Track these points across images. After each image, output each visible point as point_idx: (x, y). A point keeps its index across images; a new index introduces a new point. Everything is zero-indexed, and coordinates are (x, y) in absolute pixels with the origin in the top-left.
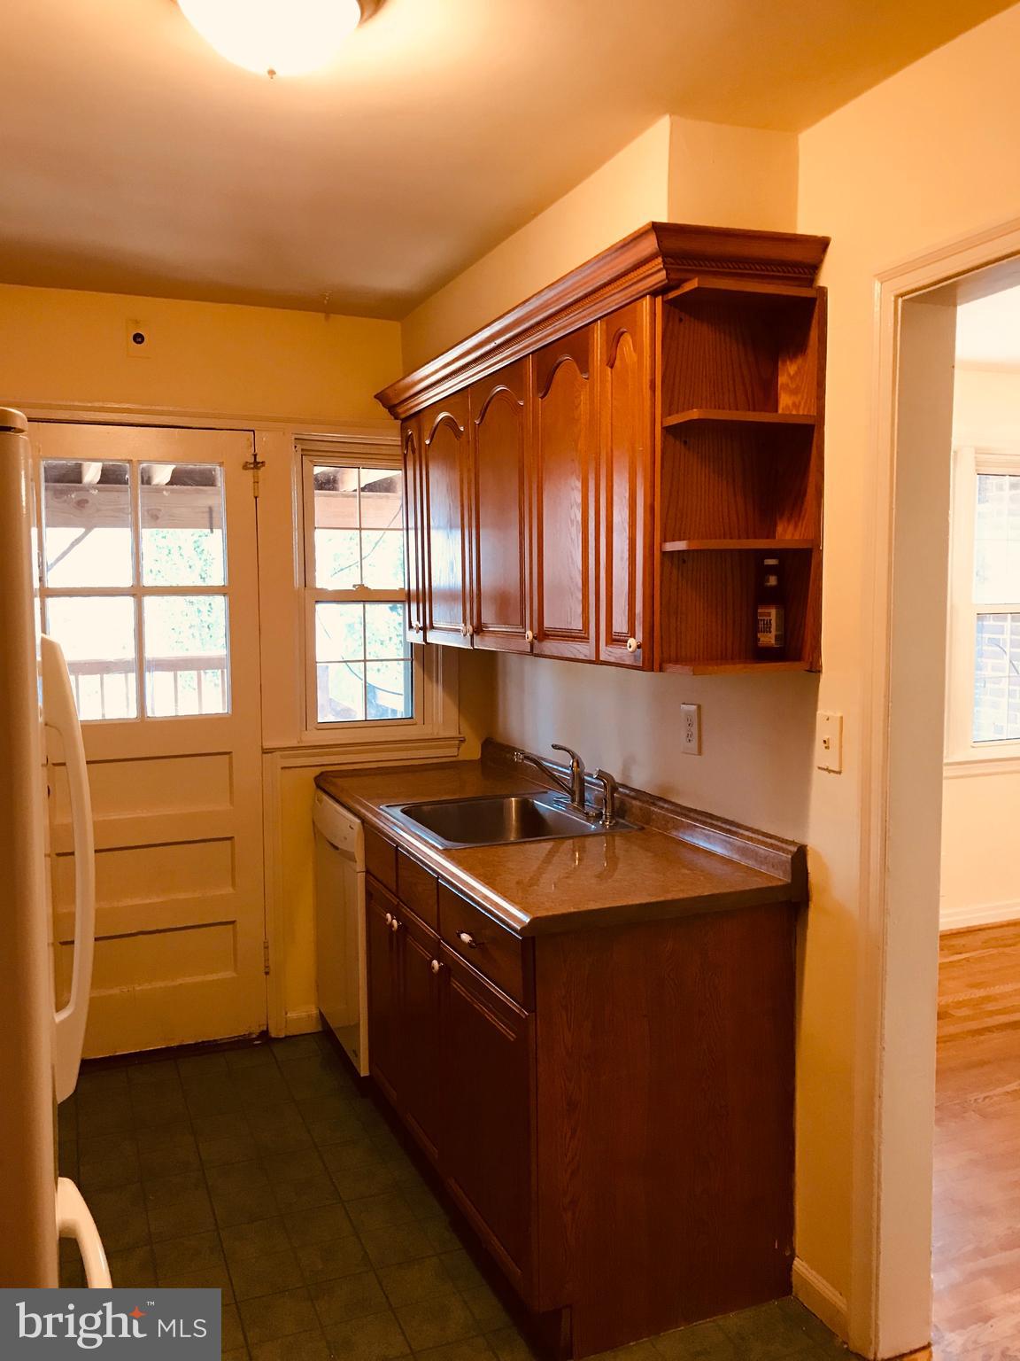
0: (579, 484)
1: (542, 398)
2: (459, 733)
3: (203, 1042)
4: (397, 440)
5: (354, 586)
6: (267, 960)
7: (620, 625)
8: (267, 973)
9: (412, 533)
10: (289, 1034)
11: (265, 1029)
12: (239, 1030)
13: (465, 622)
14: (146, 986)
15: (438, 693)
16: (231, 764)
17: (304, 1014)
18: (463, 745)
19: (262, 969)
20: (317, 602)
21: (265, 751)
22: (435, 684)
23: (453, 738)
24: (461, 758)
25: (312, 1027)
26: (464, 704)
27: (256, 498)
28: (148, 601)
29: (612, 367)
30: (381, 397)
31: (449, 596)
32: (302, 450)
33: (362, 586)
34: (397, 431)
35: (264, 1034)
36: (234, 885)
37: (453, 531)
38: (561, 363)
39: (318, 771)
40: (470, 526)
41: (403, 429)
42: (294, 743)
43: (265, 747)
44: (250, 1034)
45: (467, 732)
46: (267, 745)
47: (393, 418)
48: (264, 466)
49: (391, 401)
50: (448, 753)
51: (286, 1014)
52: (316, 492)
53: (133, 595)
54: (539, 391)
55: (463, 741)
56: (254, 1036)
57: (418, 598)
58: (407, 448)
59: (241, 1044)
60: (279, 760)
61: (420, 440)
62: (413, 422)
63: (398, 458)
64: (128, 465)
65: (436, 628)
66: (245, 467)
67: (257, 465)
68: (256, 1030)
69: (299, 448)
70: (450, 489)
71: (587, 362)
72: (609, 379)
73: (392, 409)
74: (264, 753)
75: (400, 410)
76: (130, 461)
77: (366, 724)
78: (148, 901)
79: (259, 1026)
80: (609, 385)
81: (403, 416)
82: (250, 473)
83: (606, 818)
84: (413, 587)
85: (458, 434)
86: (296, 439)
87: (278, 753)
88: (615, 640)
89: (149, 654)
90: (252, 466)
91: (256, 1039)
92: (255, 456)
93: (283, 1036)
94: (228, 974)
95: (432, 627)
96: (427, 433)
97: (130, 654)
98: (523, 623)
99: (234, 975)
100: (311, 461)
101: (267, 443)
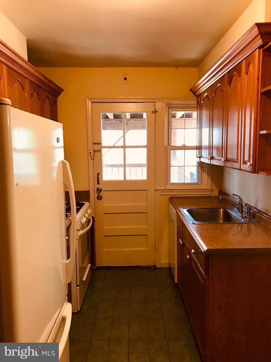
0: (237, 113)
1: (229, 86)
2: (212, 188)
3: (138, 266)
4: (195, 102)
5: (182, 145)
6: (155, 246)
7: (246, 158)
8: (155, 250)
9: (198, 129)
10: (161, 267)
11: (155, 265)
12: (148, 264)
13: (209, 156)
14: (124, 249)
15: (205, 176)
16: (147, 193)
17: (165, 262)
18: (213, 191)
19: (154, 249)
20: (171, 149)
21: (156, 190)
22: (205, 173)
23: (210, 189)
24: (212, 195)
25: (167, 266)
26: (213, 179)
27: (155, 121)
28: (127, 149)
29: (247, 74)
30: (191, 90)
31: (206, 148)
32: (169, 107)
33: (184, 145)
34: (196, 100)
35: (154, 266)
36: (147, 225)
37: (207, 128)
38: (234, 75)
39: (170, 196)
40: (211, 127)
41: (197, 99)
42: (163, 188)
43: (155, 189)
44: (151, 265)
45: (214, 188)
47: (195, 96)
48: (157, 112)
49: (194, 91)
50: (208, 193)
51: (160, 261)
52: (172, 118)
53: (123, 148)
54: (228, 84)
55: (213, 190)
56: (151, 266)
57: (199, 148)
58: (198, 104)
59: (148, 268)
60: (159, 193)
61: (201, 102)
62: (199, 97)
63: (195, 108)
64: (122, 113)
65: (203, 157)
66: (152, 112)
67: (155, 112)
68: (152, 265)
69: (168, 106)
70: (207, 115)
71: (240, 73)
72: (246, 78)
73: (194, 93)
74: (155, 191)
75: (196, 93)
76: (123, 112)
77: (184, 184)
78: (125, 227)
79: (153, 264)
80: (246, 80)
81: (197, 95)
82: (154, 114)
83: (247, 218)
84: (198, 145)
85: (209, 99)
86: (167, 104)
87: (159, 191)
88: (245, 163)
89: (127, 163)
90: (154, 112)
91: (152, 267)
92: (155, 109)
93: (159, 267)
94: (145, 249)
95: (202, 157)
96: (202, 100)
97: (122, 163)
98: (222, 156)
99: (147, 249)
100: (171, 110)
101: (159, 105)
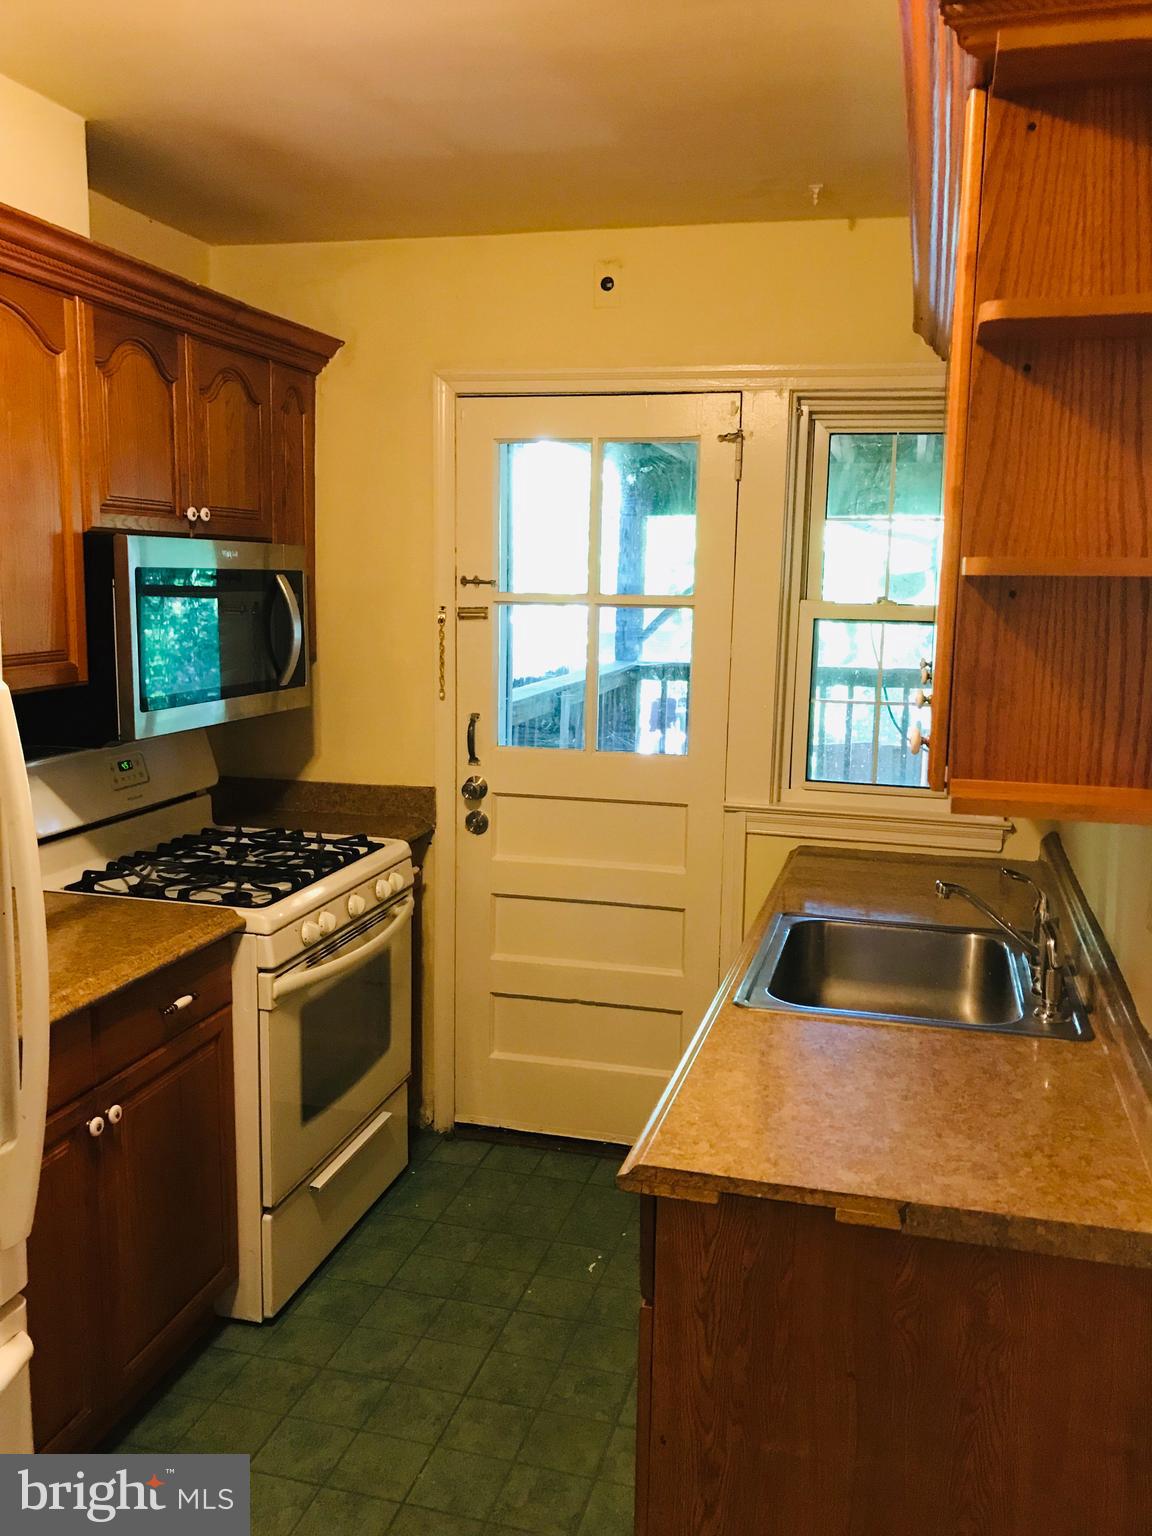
16: (687, 816)
18: (1011, 838)
20: (817, 619)
21: (728, 809)
24: (1006, 855)
27: (738, 481)
32: (811, 412)
33: (885, 600)
36: (683, 967)
39: (795, 844)
43: (727, 805)
46: (732, 802)
47: (939, 358)
50: (985, 845)
53: (587, 605)
60: (743, 823)
64: (588, 445)
67: (740, 437)
69: (806, 409)
74: (726, 811)
76: (590, 441)
77: (872, 790)
78: (587, 966)
82: (731, 448)
86: (799, 398)
87: (743, 814)
90: (733, 437)
92: (740, 423)
101: (761, 407)
